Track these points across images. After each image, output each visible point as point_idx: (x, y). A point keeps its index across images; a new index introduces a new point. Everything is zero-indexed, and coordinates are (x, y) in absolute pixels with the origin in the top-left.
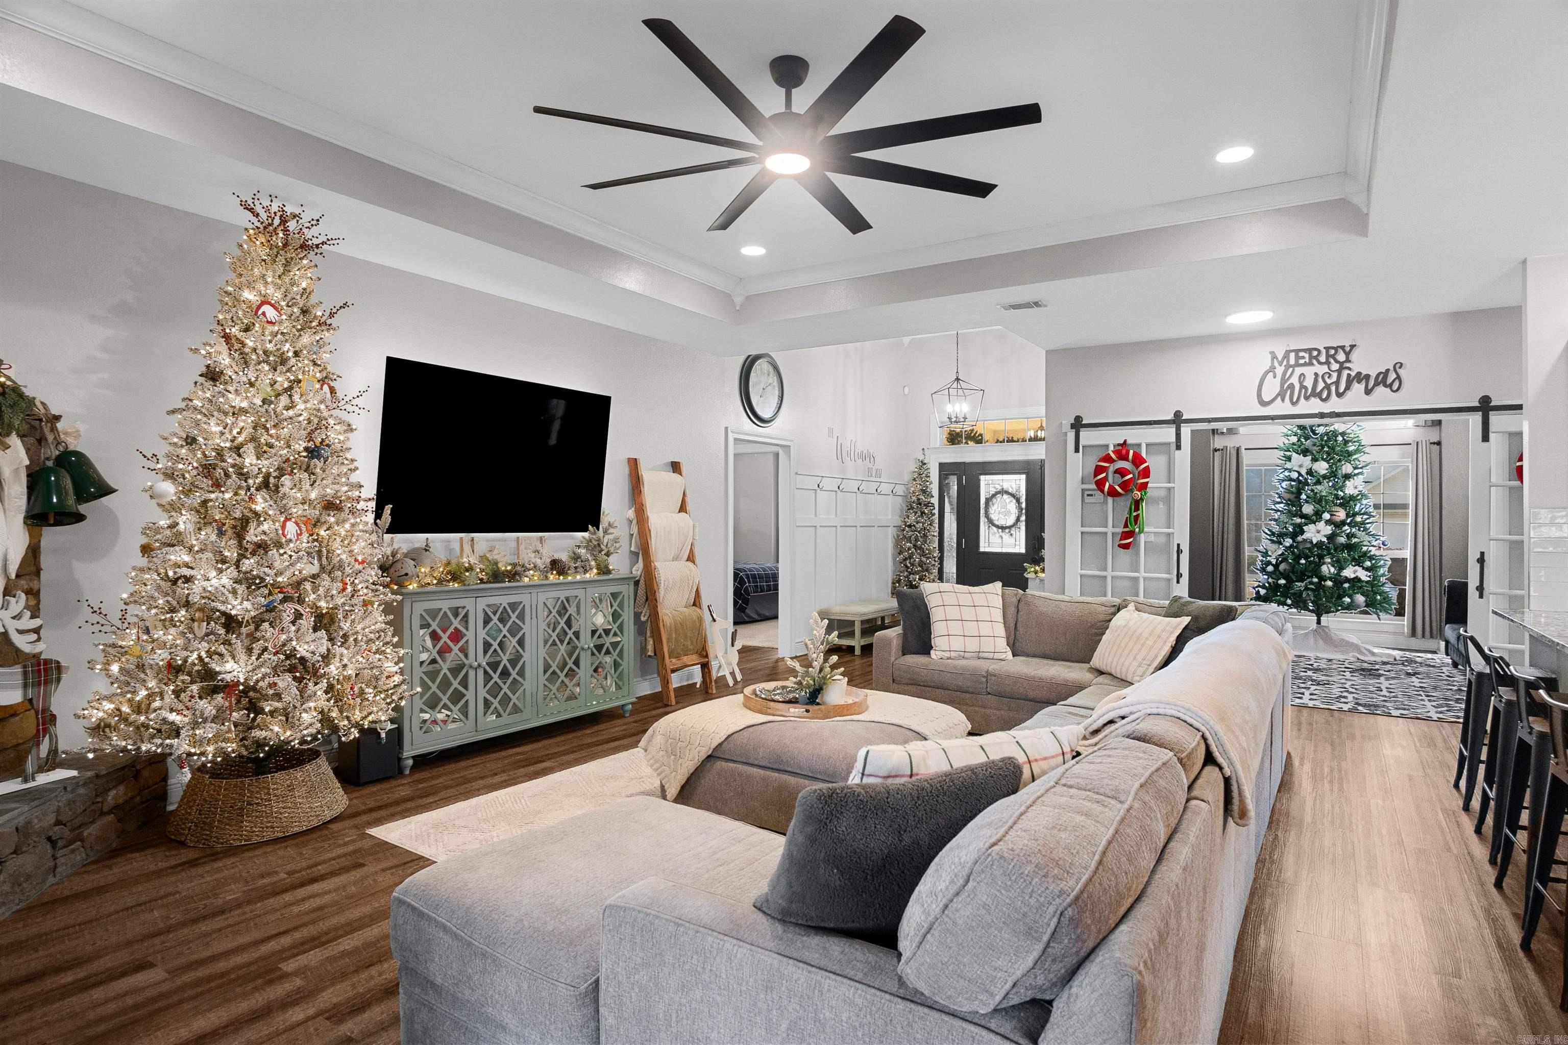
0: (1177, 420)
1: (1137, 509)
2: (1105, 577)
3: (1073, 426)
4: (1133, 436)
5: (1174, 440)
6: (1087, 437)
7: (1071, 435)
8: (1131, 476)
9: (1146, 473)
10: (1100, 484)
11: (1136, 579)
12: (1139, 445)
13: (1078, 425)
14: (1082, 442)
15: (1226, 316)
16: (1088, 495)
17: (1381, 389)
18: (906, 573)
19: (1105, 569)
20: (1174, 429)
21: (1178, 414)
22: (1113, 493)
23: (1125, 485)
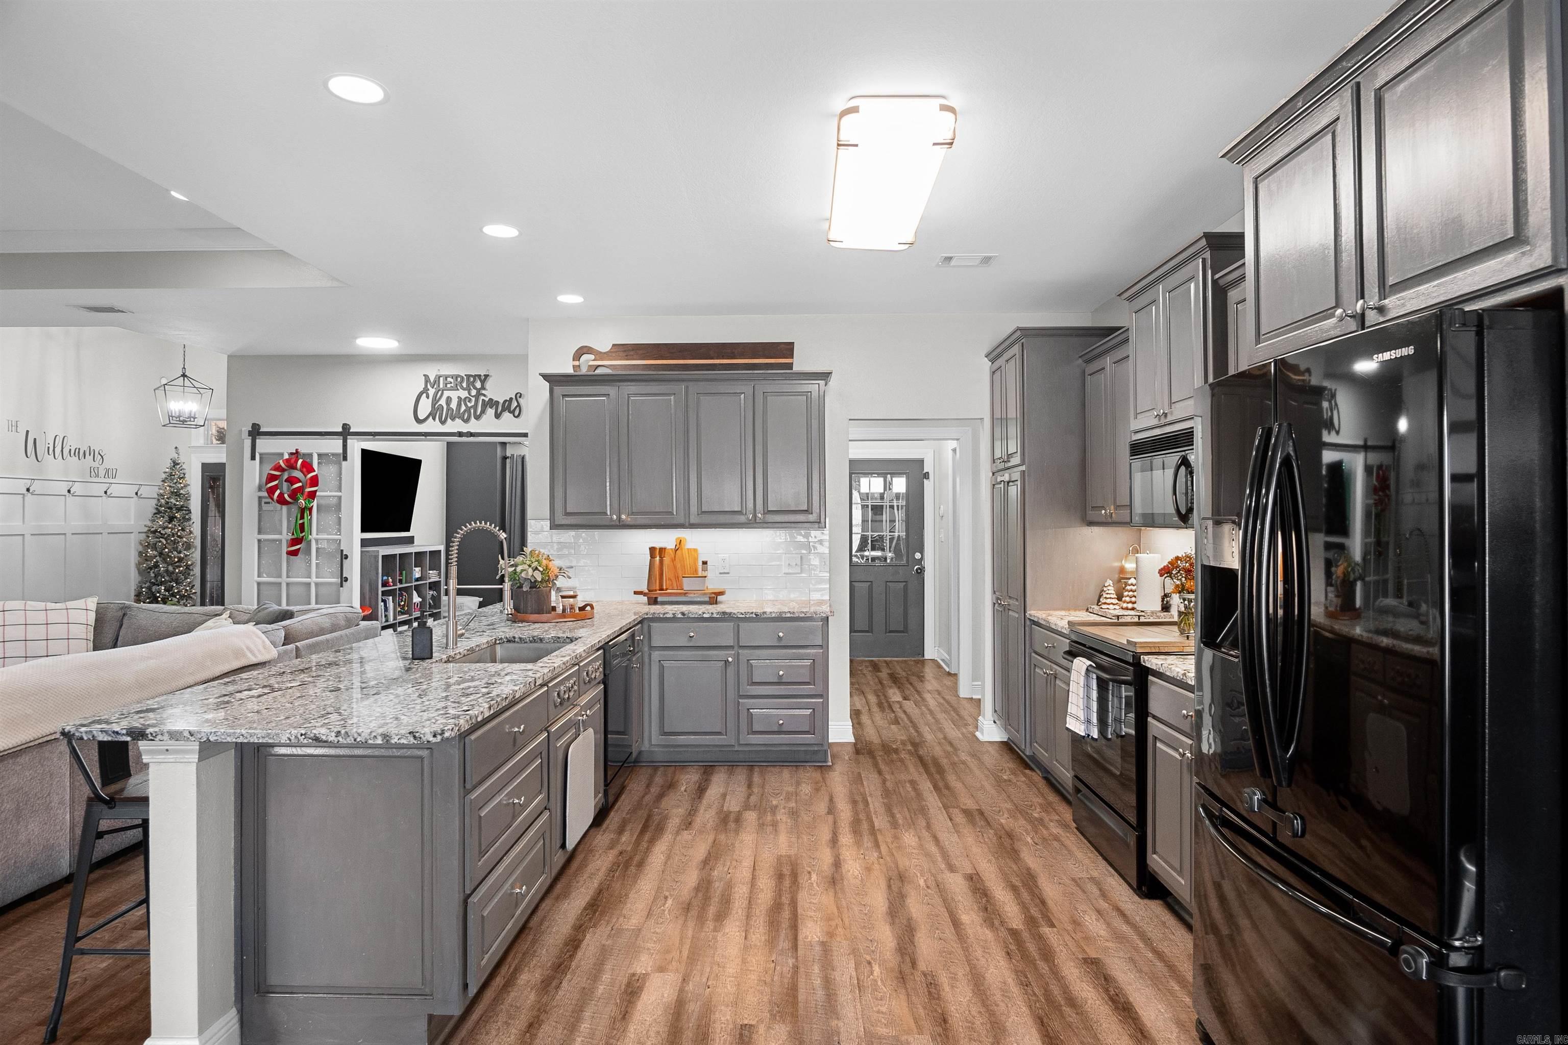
0: (346, 433)
1: (302, 517)
2: (280, 584)
3: (250, 433)
4: (306, 446)
5: (341, 451)
6: (265, 445)
7: (248, 442)
8: (300, 484)
9: (314, 481)
10: (271, 491)
11: (309, 584)
12: (311, 455)
13: (256, 432)
14: (259, 450)
15: (356, 338)
16: (266, 503)
17: (507, 415)
18: (148, 584)
19: (280, 576)
20: (341, 441)
21: (346, 427)
22: (281, 501)
23: (294, 494)
